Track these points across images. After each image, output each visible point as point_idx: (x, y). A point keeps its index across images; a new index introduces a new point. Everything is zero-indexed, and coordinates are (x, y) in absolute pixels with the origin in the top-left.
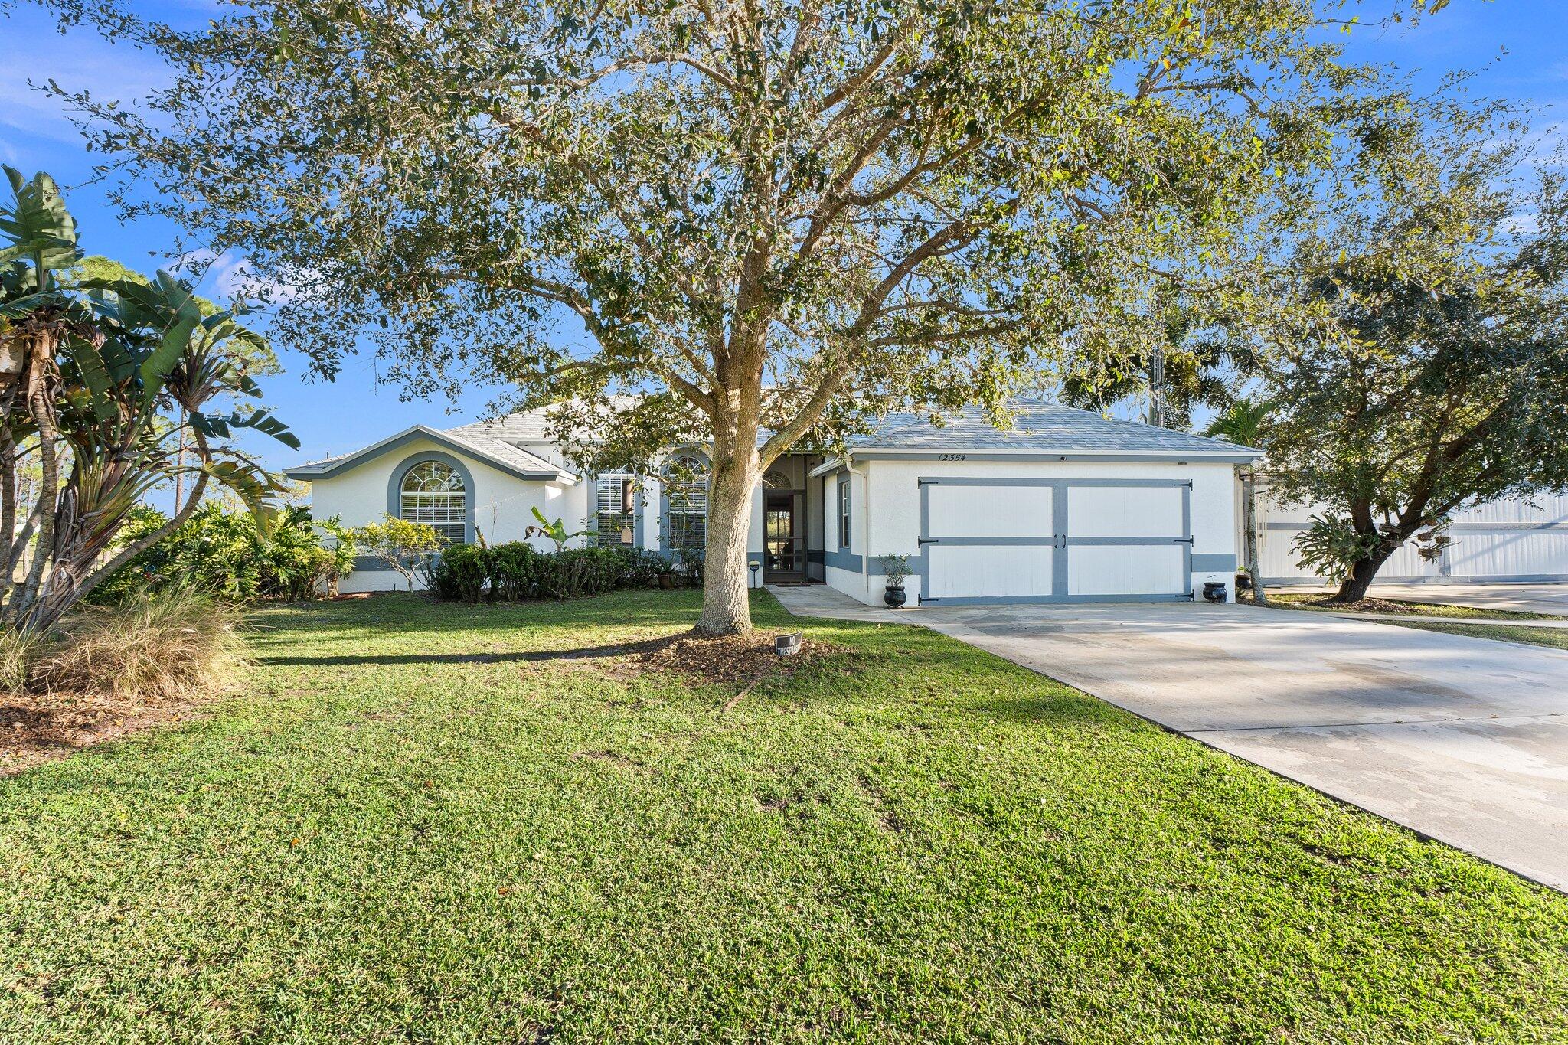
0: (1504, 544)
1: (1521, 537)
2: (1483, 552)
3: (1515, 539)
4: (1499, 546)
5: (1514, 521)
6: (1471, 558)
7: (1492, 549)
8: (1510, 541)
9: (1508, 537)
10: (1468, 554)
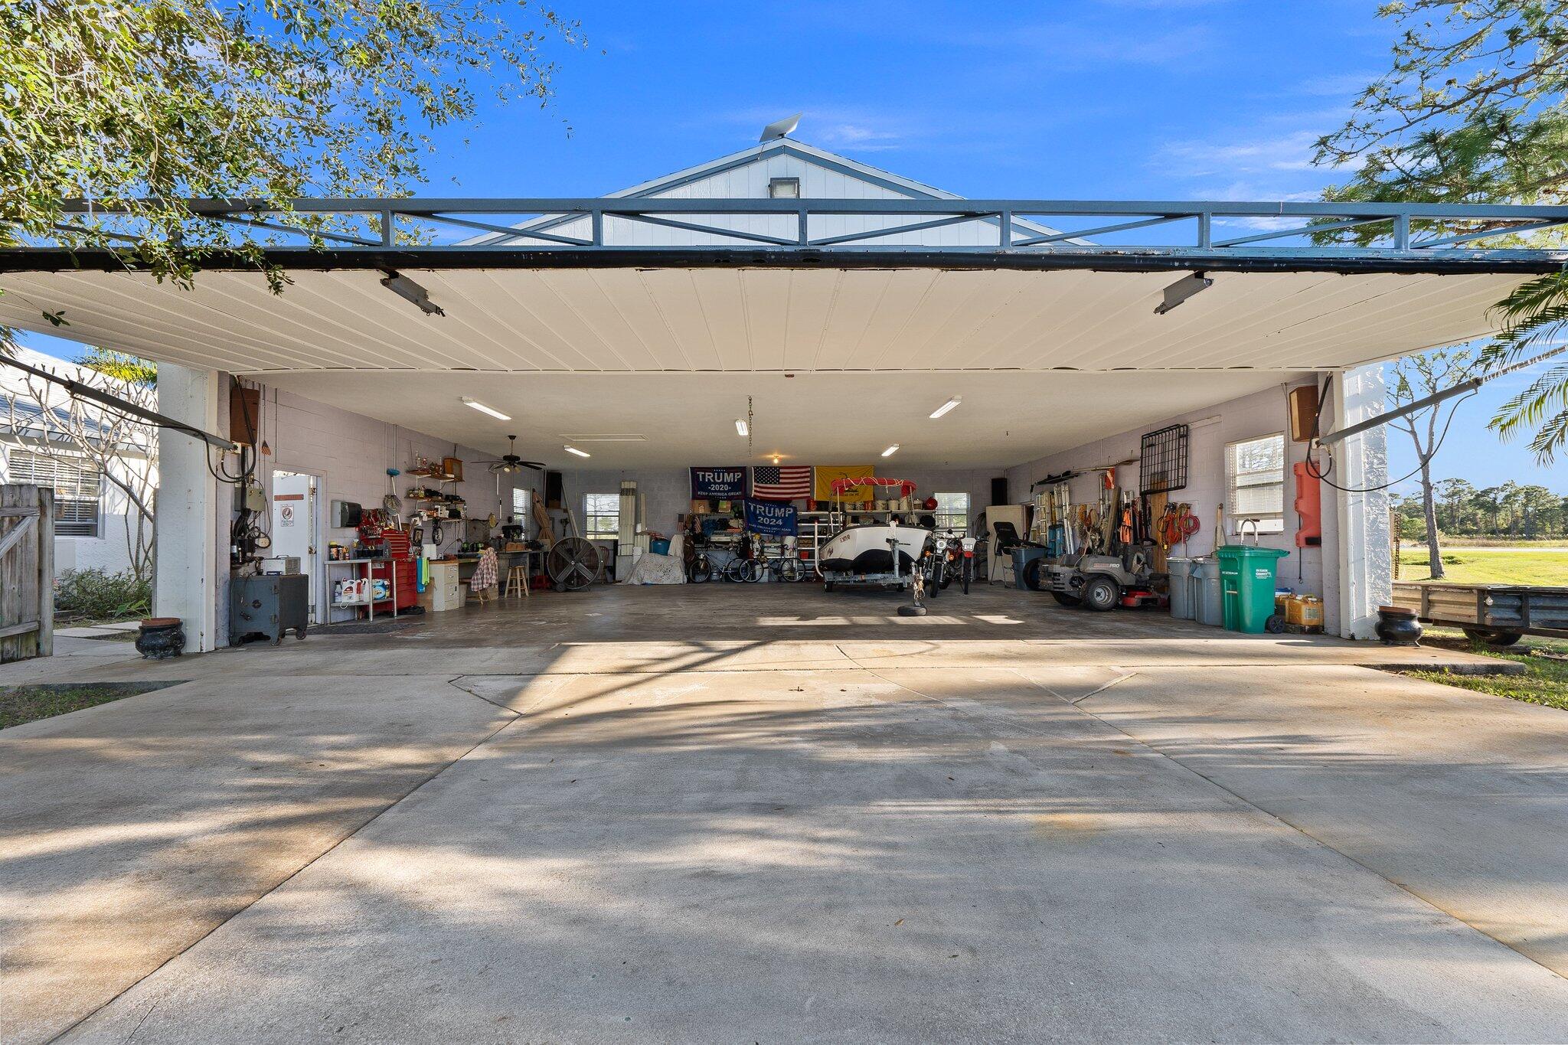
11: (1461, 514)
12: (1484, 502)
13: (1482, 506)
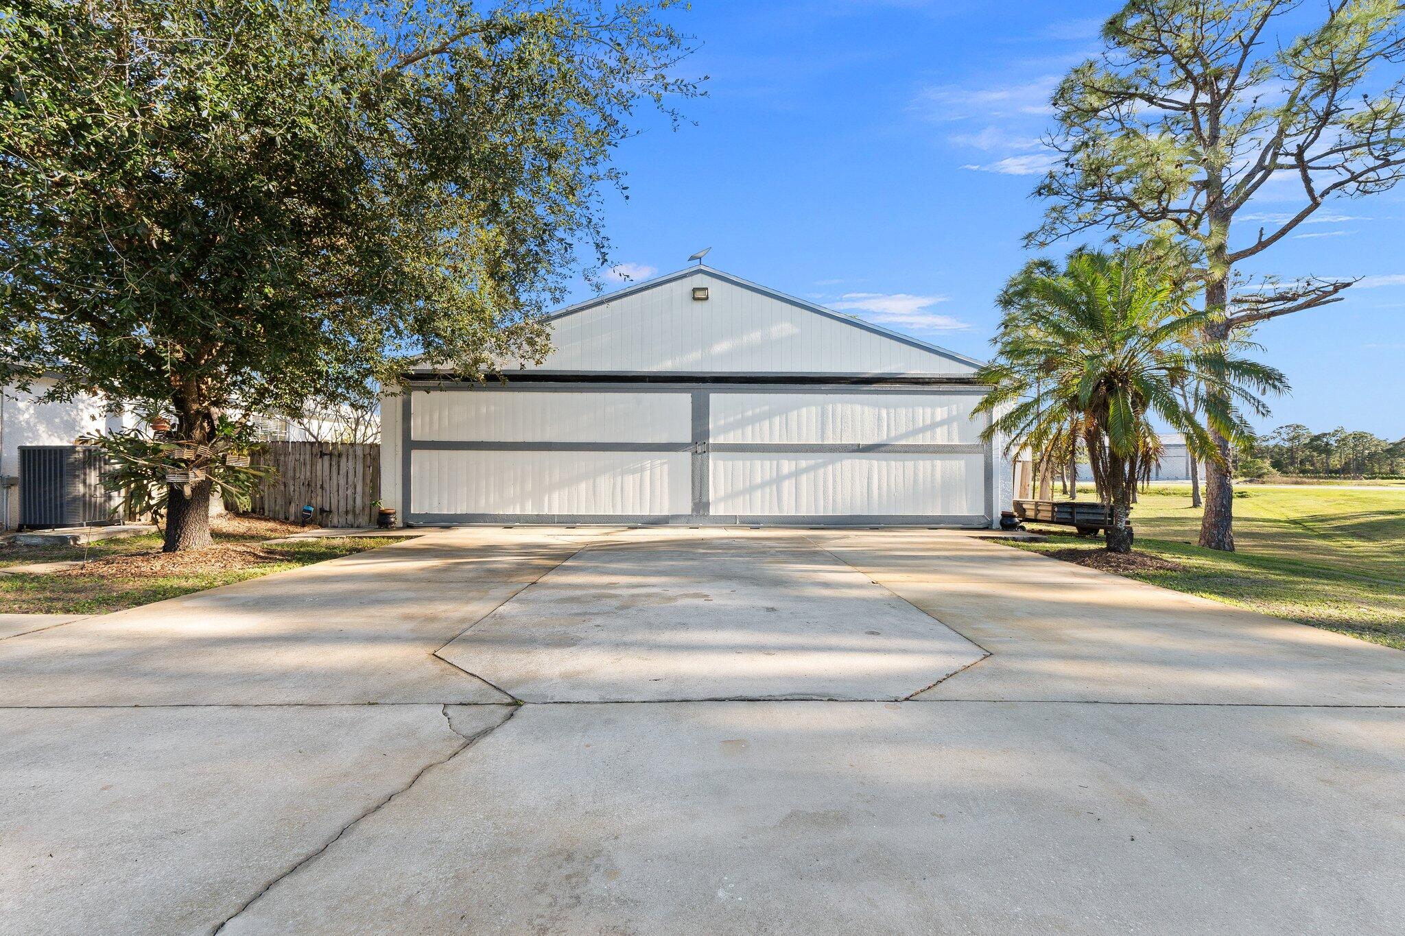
0: (796, 474)
1: (825, 465)
2: (763, 485)
3: (815, 468)
4: (789, 476)
5: (814, 440)
6: (742, 493)
7: (778, 480)
8: (807, 470)
9: (803, 464)
10: (740, 486)
11: (1300, 455)
12: (1318, 445)
13: (1316, 449)
